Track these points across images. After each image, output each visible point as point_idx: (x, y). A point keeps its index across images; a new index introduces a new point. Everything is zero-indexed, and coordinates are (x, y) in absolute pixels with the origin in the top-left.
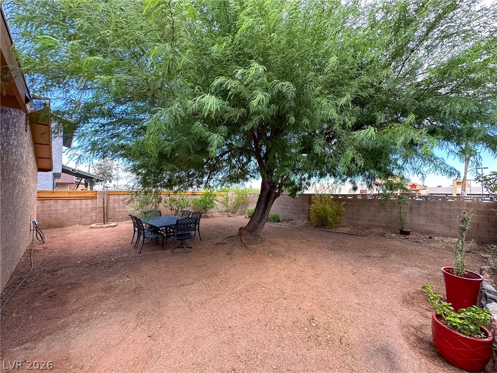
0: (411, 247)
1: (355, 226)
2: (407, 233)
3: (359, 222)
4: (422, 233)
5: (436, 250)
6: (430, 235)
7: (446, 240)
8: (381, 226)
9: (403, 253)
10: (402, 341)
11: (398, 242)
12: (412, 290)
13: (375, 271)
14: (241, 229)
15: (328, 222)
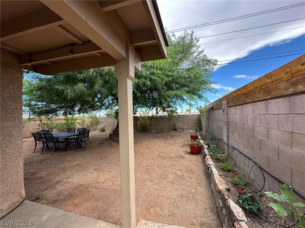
0: (179, 134)
1: (157, 130)
2: (176, 130)
3: (159, 128)
4: (180, 129)
5: (186, 134)
6: (183, 129)
7: (188, 131)
8: (167, 128)
9: (177, 136)
10: (184, 154)
11: (174, 133)
12: (182, 144)
13: (171, 142)
14: (110, 135)
15: (146, 129)
